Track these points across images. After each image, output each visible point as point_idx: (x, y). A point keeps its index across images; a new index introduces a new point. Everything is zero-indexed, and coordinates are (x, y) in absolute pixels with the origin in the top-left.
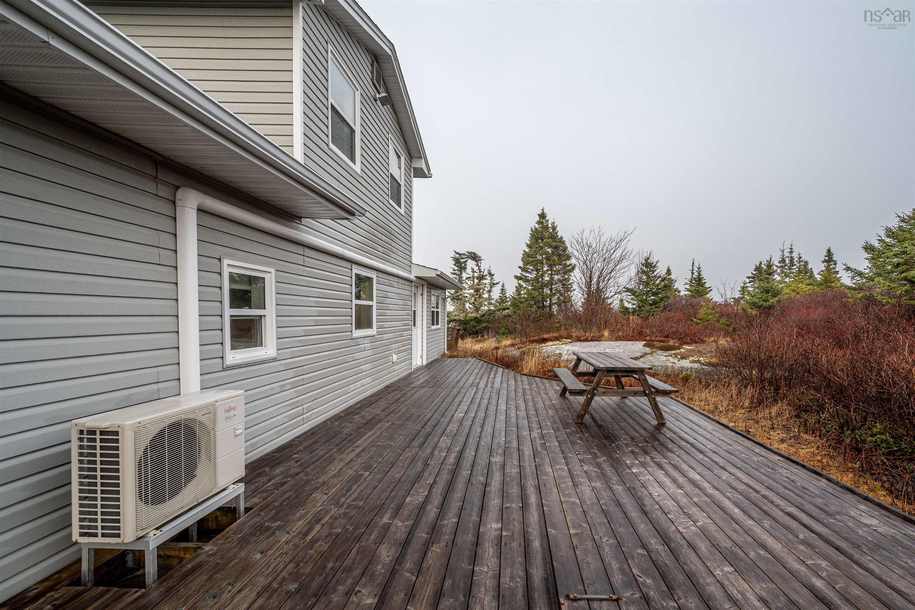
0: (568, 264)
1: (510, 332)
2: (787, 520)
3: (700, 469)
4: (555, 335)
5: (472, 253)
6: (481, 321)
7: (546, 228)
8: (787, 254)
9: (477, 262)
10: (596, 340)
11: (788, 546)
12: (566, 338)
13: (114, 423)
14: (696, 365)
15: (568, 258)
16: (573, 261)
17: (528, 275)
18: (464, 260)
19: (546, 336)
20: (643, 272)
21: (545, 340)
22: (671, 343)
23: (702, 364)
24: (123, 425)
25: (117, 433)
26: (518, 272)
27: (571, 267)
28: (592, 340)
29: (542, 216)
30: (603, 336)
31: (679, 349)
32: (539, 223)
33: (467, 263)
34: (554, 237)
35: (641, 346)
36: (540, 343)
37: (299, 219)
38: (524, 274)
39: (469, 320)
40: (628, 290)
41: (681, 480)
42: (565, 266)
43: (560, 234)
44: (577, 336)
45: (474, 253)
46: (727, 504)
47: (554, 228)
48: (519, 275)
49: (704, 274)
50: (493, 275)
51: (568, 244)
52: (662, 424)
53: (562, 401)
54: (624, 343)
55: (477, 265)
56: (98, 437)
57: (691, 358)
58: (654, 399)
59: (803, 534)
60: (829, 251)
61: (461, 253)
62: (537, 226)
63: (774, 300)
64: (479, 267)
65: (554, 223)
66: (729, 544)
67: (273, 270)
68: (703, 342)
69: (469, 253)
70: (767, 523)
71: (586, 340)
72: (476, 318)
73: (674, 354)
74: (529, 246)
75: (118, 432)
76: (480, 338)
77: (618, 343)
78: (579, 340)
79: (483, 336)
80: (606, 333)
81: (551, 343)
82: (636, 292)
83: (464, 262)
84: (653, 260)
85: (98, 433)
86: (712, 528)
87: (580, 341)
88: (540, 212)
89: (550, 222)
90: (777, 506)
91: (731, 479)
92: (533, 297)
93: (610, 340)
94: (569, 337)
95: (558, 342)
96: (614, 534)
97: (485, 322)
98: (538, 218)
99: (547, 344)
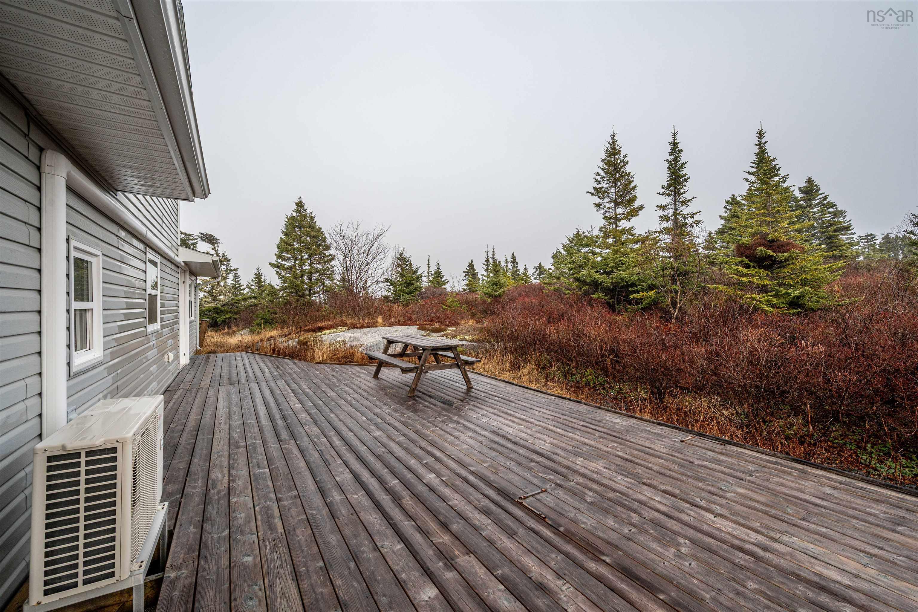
0: (328, 254)
1: (269, 322)
2: (584, 429)
3: (520, 412)
4: (330, 323)
5: (207, 234)
6: (222, 311)
7: (305, 217)
8: (490, 255)
9: (214, 245)
10: (372, 327)
11: (595, 441)
12: (341, 326)
13: (110, 438)
14: (465, 342)
15: (328, 248)
16: (332, 251)
17: (284, 263)
18: (194, 241)
19: (320, 325)
20: (399, 265)
21: (321, 329)
22: (437, 325)
23: (468, 341)
24: (125, 438)
25: (114, 450)
26: (274, 260)
27: (330, 257)
28: (368, 327)
29: (300, 204)
30: (377, 322)
31: (446, 330)
32: (297, 211)
33: (197, 245)
34: (312, 226)
35: (416, 330)
36: (316, 332)
37: (115, 191)
38: (279, 261)
39: (207, 310)
40: (387, 280)
41: (516, 420)
42: (325, 256)
43: (318, 224)
44: (352, 324)
45: (210, 236)
46: (551, 428)
47: (312, 218)
48: (275, 263)
49: (442, 269)
50: (229, 260)
51: (327, 235)
52: (470, 388)
53: (377, 381)
54: (400, 328)
55: (214, 249)
56: (83, 459)
57: (459, 337)
58: (464, 369)
59: (597, 434)
60: (513, 254)
61: (188, 233)
62: (294, 214)
63: (500, 291)
64: (216, 251)
65: (311, 213)
66: (571, 448)
67: (100, 253)
68: (459, 324)
69: (203, 234)
70: (578, 432)
71: (362, 327)
72: (215, 309)
73: (445, 334)
74: (285, 234)
75: (116, 448)
76: (226, 330)
77: (395, 328)
78: (354, 326)
79: (229, 327)
80: (380, 320)
81: (327, 331)
82: (394, 282)
83: (192, 244)
84: (406, 255)
85: (83, 454)
86: (556, 442)
87: (357, 328)
88: (297, 201)
89: (308, 212)
90: (575, 423)
91: (541, 414)
92: (296, 286)
93: (384, 325)
94: (343, 324)
95: (335, 330)
96: (511, 459)
97: (227, 313)
98: (295, 207)
99: (324, 332)
